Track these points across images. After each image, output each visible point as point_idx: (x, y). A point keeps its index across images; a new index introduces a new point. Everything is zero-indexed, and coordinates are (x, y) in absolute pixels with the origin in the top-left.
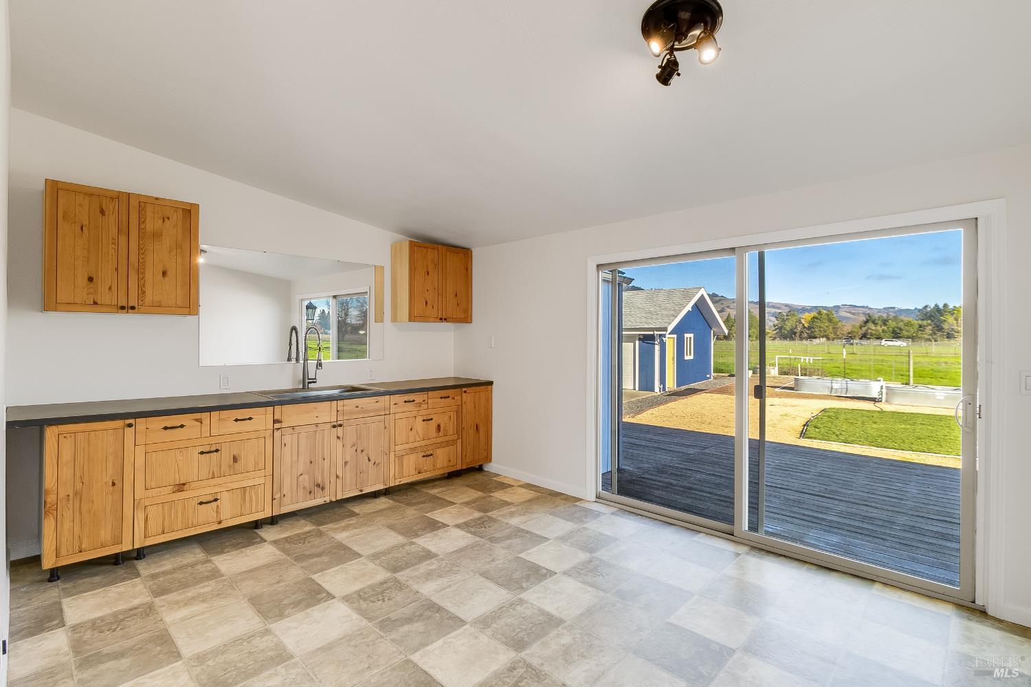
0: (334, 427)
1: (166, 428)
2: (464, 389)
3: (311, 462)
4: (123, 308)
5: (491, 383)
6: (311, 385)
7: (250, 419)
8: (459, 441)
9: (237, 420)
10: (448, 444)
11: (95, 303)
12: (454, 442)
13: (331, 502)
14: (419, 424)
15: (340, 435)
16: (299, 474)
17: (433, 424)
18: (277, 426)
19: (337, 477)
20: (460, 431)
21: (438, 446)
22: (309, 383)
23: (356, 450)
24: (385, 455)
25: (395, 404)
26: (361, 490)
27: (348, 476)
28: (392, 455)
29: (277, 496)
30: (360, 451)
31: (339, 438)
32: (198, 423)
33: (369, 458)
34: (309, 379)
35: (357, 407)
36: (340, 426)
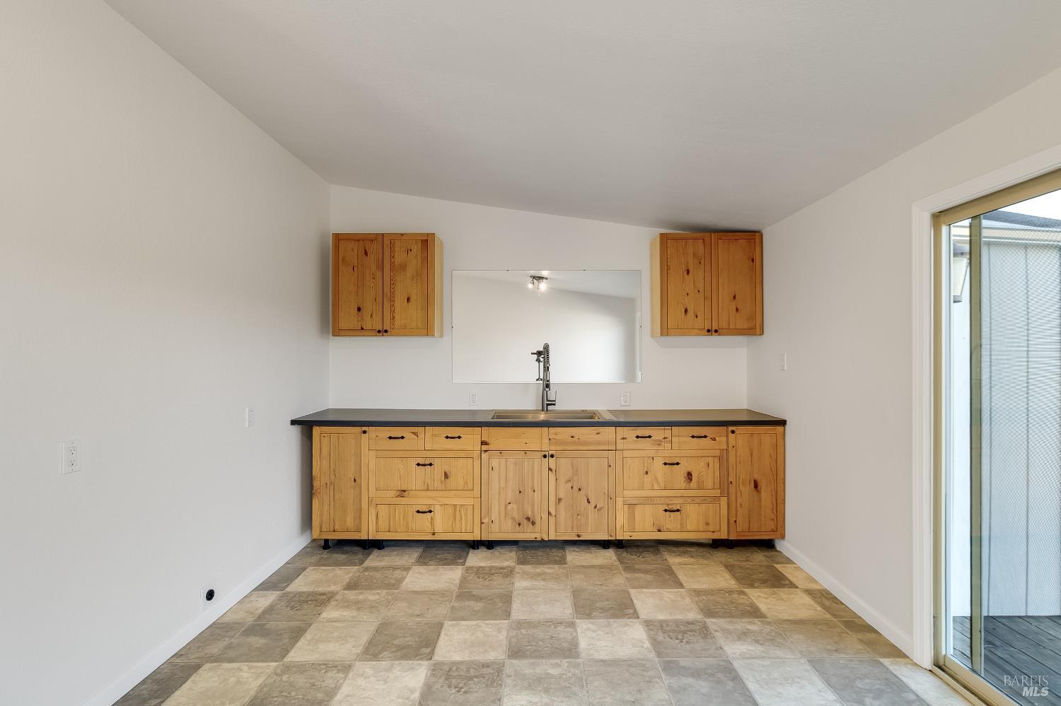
0: (545, 456)
1: (390, 438)
2: (731, 428)
3: (520, 492)
4: (379, 332)
5: (782, 423)
6: (550, 408)
7: (459, 437)
8: (724, 501)
9: (447, 437)
10: (704, 500)
11: (362, 329)
12: (716, 499)
13: (543, 540)
14: (658, 468)
15: (553, 467)
16: (508, 502)
17: (680, 472)
18: (484, 447)
19: (549, 513)
20: (725, 486)
21: (689, 500)
22: (548, 405)
23: (572, 488)
24: (609, 500)
25: (623, 439)
26: (579, 536)
27: (562, 516)
28: (620, 501)
29: (485, 521)
30: (577, 489)
31: (551, 470)
32: (416, 437)
33: (588, 499)
34: (548, 400)
35: (572, 437)
36: (552, 456)
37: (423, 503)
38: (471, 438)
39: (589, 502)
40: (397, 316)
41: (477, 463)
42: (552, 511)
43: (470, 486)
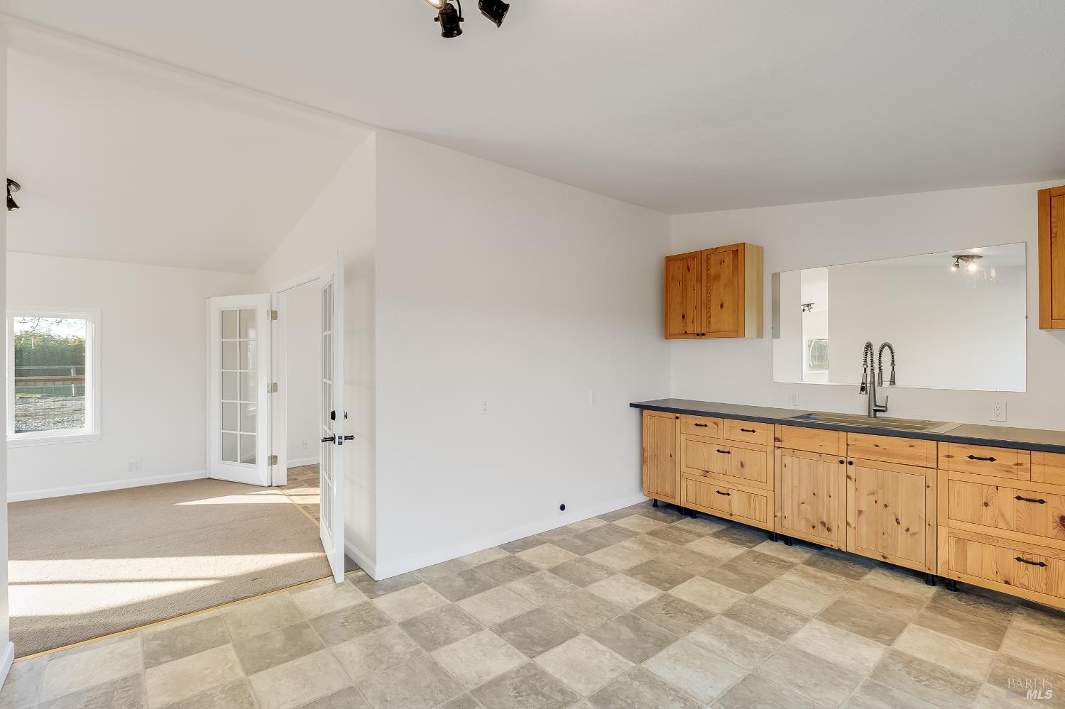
0: (842, 462)
1: (696, 425)
3: (814, 494)
4: (698, 335)
7: (754, 431)
9: (743, 430)
11: (686, 333)
13: (839, 551)
14: (1006, 501)
15: (852, 475)
16: (801, 502)
17: (1046, 513)
18: (777, 444)
19: (848, 524)
22: (876, 411)
23: (876, 502)
24: (927, 526)
25: (949, 456)
26: (884, 557)
27: (864, 530)
28: (943, 532)
29: (778, 514)
30: (882, 506)
31: (850, 478)
32: (715, 426)
33: (897, 519)
34: (876, 406)
35: (877, 446)
36: (851, 463)
37: (722, 485)
38: (764, 433)
39: (898, 523)
40: (713, 320)
41: (770, 458)
42: (852, 521)
43: (763, 479)
